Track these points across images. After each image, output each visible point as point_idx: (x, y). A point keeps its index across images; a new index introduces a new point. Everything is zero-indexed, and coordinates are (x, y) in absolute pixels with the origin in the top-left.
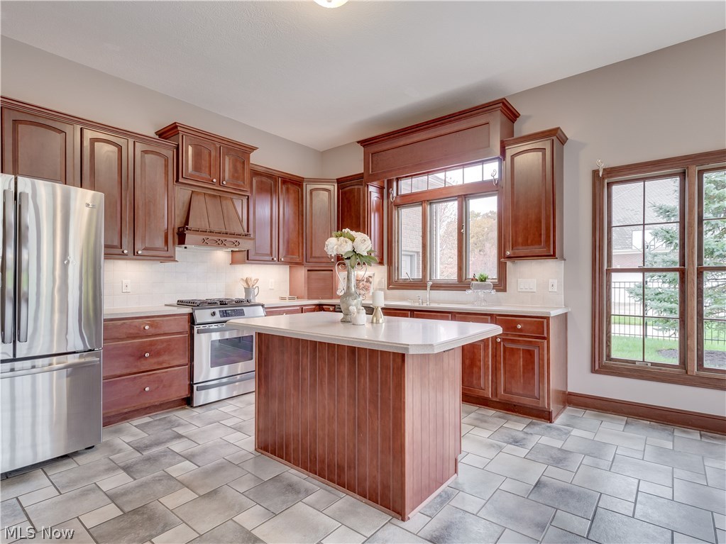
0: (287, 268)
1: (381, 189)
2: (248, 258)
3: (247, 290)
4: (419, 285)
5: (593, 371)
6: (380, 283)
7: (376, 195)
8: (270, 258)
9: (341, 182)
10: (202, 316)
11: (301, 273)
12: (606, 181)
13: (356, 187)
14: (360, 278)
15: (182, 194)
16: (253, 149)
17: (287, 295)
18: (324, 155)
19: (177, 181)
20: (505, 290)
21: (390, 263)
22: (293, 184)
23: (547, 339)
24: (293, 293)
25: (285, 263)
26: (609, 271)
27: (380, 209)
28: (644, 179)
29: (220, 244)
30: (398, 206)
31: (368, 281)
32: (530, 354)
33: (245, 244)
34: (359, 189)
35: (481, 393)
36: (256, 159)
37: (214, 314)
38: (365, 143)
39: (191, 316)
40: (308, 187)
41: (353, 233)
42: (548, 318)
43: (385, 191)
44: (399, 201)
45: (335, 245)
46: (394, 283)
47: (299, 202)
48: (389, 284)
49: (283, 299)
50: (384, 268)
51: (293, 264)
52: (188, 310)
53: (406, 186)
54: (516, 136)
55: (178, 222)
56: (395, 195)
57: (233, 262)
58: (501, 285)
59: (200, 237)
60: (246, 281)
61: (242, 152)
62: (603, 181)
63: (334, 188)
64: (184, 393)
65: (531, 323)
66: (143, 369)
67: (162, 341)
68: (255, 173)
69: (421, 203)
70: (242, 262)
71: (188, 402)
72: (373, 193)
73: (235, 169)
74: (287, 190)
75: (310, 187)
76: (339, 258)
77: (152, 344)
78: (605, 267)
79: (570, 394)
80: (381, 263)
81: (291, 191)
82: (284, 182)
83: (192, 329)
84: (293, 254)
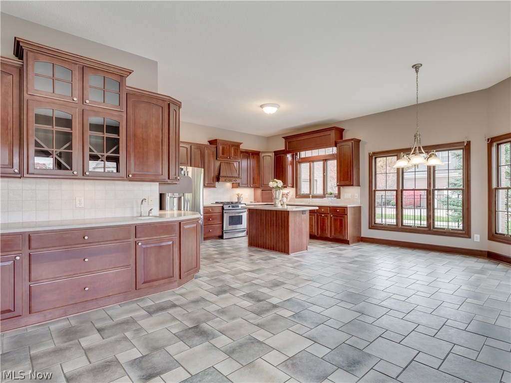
0: (252, 190)
1: (293, 156)
2: (238, 186)
3: (238, 198)
4: (307, 196)
5: (370, 228)
6: (292, 195)
7: (291, 158)
8: (247, 186)
9: (276, 153)
10: (226, 207)
11: (259, 191)
12: (374, 157)
13: (282, 155)
14: (284, 193)
15: (218, 163)
16: (241, 143)
17: (253, 201)
18: (269, 139)
19: (217, 159)
20: (340, 198)
21: (296, 187)
22: (256, 154)
23: (347, 215)
24: (256, 200)
25: (252, 187)
26: (375, 191)
27: (292, 163)
28: (386, 157)
29: (230, 181)
30: (300, 163)
31: (287, 195)
32: (341, 221)
33: (239, 181)
34: (283, 156)
35: (326, 236)
36: (242, 147)
37: (229, 207)
38: (286, 138)
39: (223, 207)
40: (262, 155)
41: (277, 180)
42: (347, 207)
43: (294, 156)
44: (300, 160)
45: (272, 184)
46: (298, 195)
47: (258, 161)
48: (296, 196)
49: (251, 202)
50: (294, 189)
51: (255, 188)
52: (222, 205)
53: (303, 154)
54: (344, 139)
55: (216, 173)
56: (298, 158)
57: (233, 188)
58: (338, 196)
59: (224, 179)
60: (238, 195)
61: (237, 145)
62: (373, 156)
63: (272, 155)
64: (220, 234)
65: (342, 209)
66: (209, 224)
67: (215, 215)
68: (242, 152)
69: (309, 162)
70: (237, 187)
71: (221, 237)
72: (289, 157)
73: (235, 151)
74: (254, 157)
75: (263, 155)
76: (273, 188)
77: (212, 216)
78: (374, 189)
79: (362, 237)
80: (293, 187)
81: (255, 157)
82: (252, 154)
83: (223, 212)
84: (256, 183)
